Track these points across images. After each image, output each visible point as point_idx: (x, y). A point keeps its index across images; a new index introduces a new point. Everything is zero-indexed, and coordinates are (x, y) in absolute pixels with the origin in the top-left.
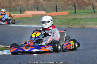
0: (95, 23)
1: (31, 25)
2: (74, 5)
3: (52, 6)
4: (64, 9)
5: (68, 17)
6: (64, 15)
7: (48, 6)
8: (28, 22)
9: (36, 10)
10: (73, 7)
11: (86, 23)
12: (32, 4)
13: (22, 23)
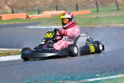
0: (120, 21)
1: (51, 26)
2: (96, 2)
3: (72, 4)
4: (85, 7)
5: (89, 16)
6: (86, 14)
7: (68, 5)
8: (47, 23)
9: (55, 10)
10: (94, 5)
11: (110, 21)
12: (51, 3)
13: (41, 24)
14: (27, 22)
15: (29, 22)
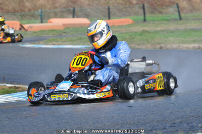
0: (183, 39)
1: (62, 45)
2: (142, 5)
3: (100, 7)
5: (130, 28)
7: (93, 8)
8: (56, 40)
9: (71, 16)
10: (139, 10)
11: (165, 39)
12: (64, 4)
13: (45, 41)
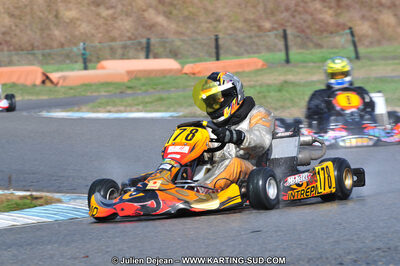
1: (125, 111)
2: (281, 32)
3: (199, 37)
4: (245, 48)
5: (259, 78)
6: (247, 69)
7: (186, 38)
8: (114, 102)
9: (143, 54)
10: (277, 41)
12: (128, 31)
13: (91, 105)
14: (45, 97)
15: (52, 97)
